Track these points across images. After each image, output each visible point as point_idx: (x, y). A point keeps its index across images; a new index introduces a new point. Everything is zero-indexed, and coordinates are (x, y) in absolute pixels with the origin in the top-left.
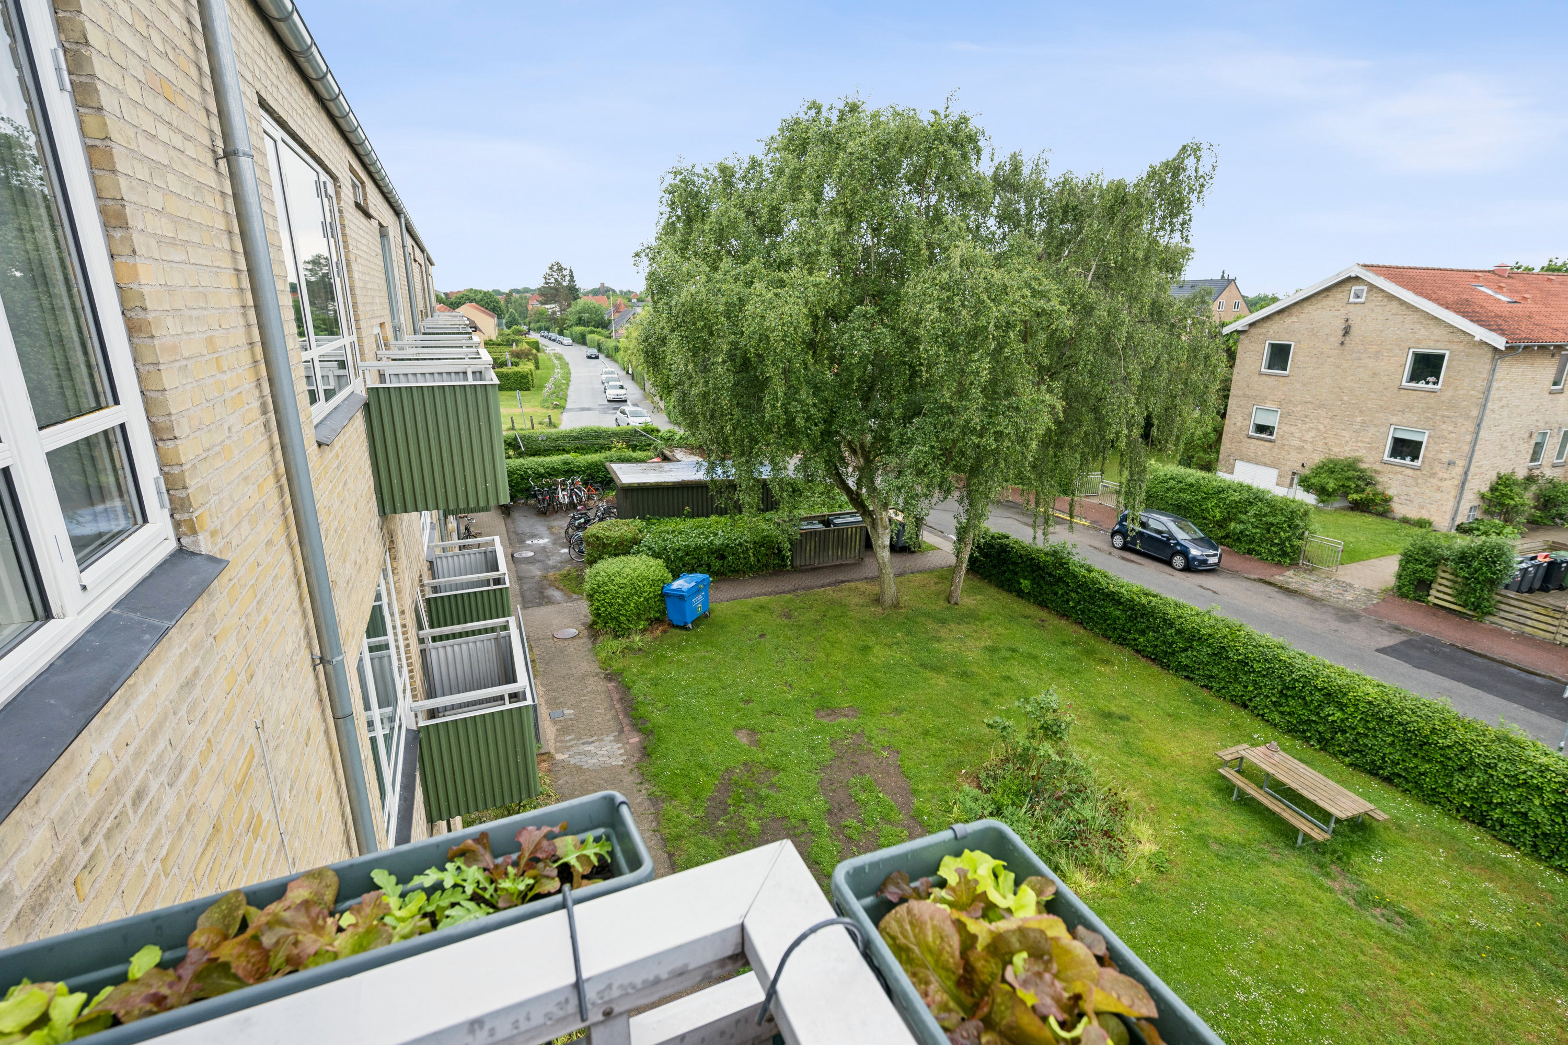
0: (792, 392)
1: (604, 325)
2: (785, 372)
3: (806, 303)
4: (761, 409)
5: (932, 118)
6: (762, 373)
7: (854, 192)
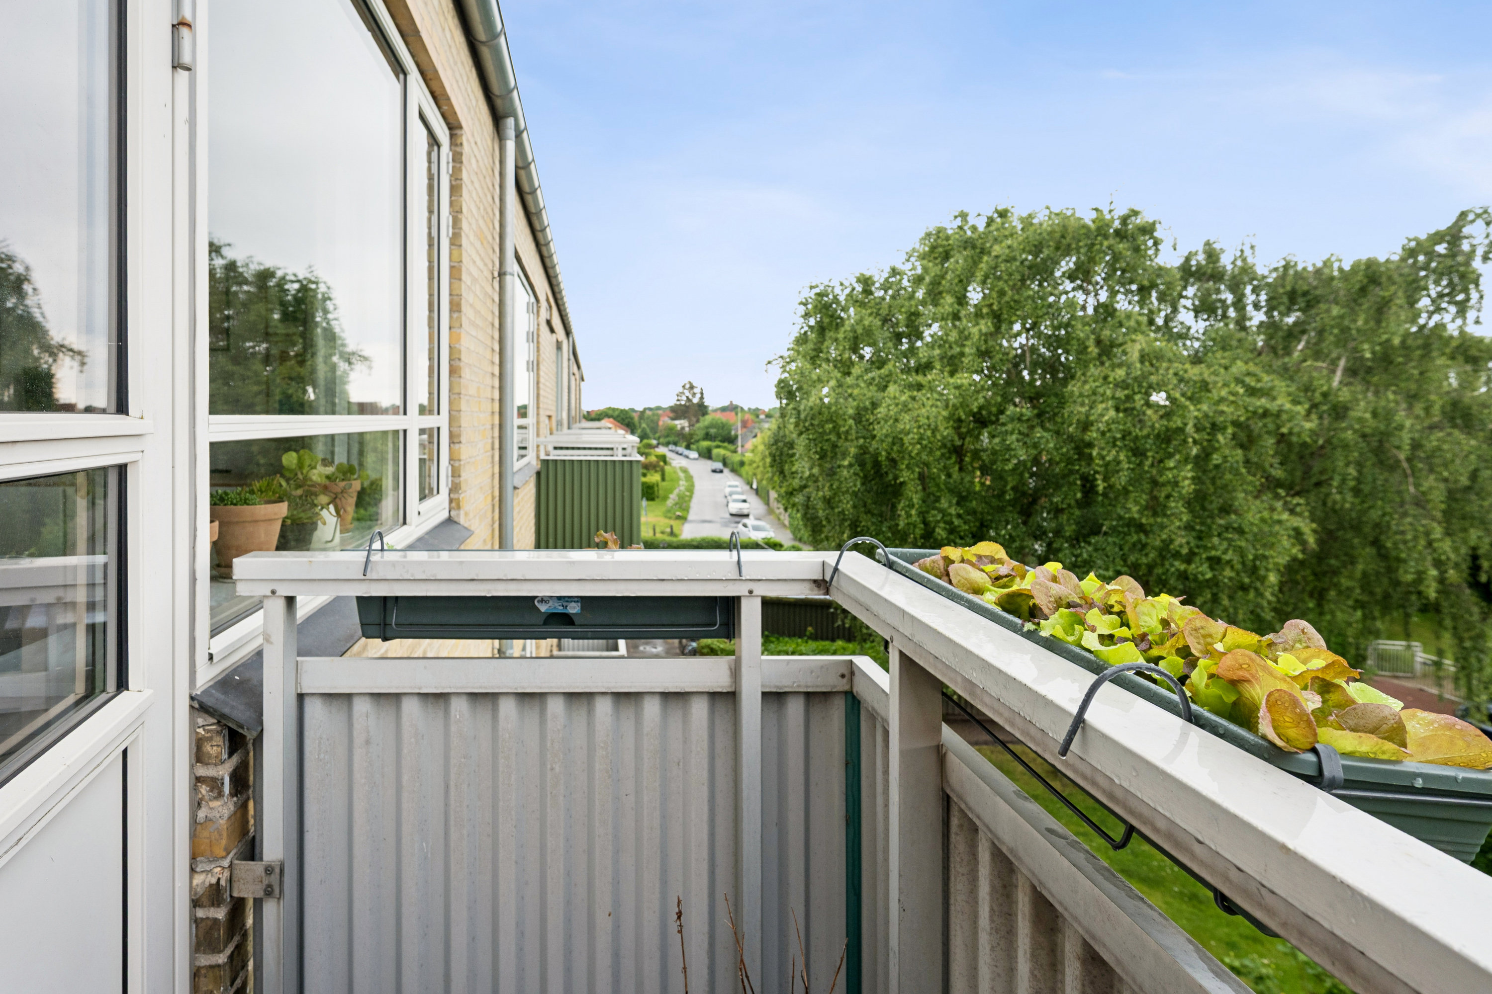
0: (930, 500)
1: (731, 440)
2: (922, 477)
3: (947, 406)
4: (894, 516)
5: (1094, 215)
6: (896, 478)
7: (1002, 293)
